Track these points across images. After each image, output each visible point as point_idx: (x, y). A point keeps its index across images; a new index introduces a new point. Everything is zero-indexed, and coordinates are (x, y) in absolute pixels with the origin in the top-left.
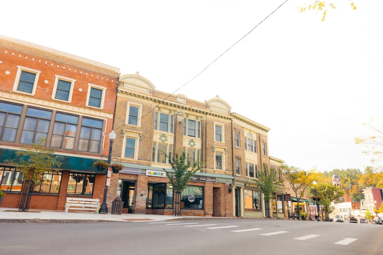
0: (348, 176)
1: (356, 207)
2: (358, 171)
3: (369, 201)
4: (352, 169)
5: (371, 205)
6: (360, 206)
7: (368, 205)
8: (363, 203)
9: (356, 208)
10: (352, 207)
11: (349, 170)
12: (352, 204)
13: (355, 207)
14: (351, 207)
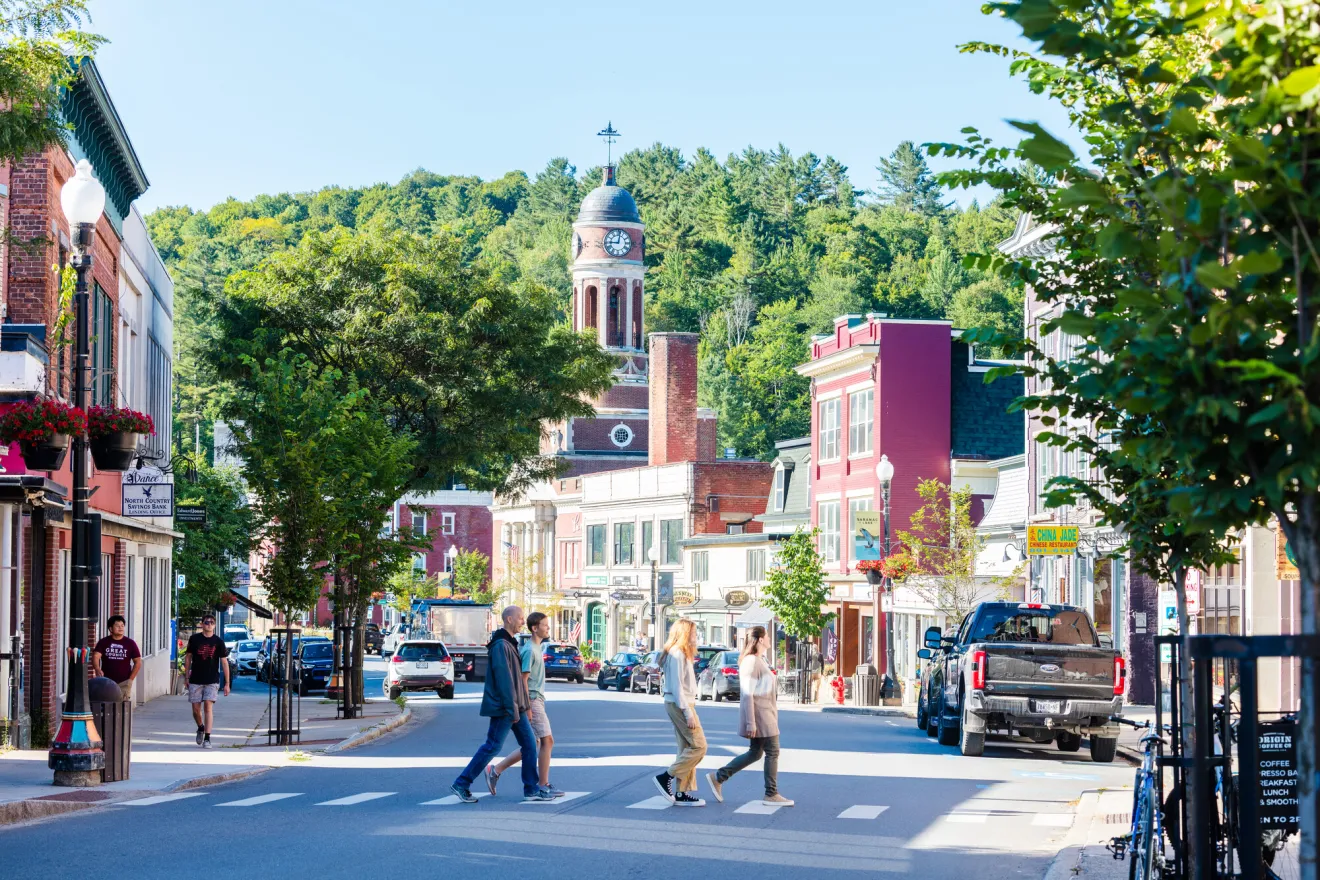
0: (740, 214)
1: (725, 517)
2: (827, 179)
3: (837, 459)
4: (784, 153)
5: (850, 493)
6: (761, 508)
7: (828, 499)
8: (793, 475)
9: (724, 528)
10: (697, 510)
11: (756, 160)
12: (697, 485)
13: (716, 517)
14: (681, 511)
